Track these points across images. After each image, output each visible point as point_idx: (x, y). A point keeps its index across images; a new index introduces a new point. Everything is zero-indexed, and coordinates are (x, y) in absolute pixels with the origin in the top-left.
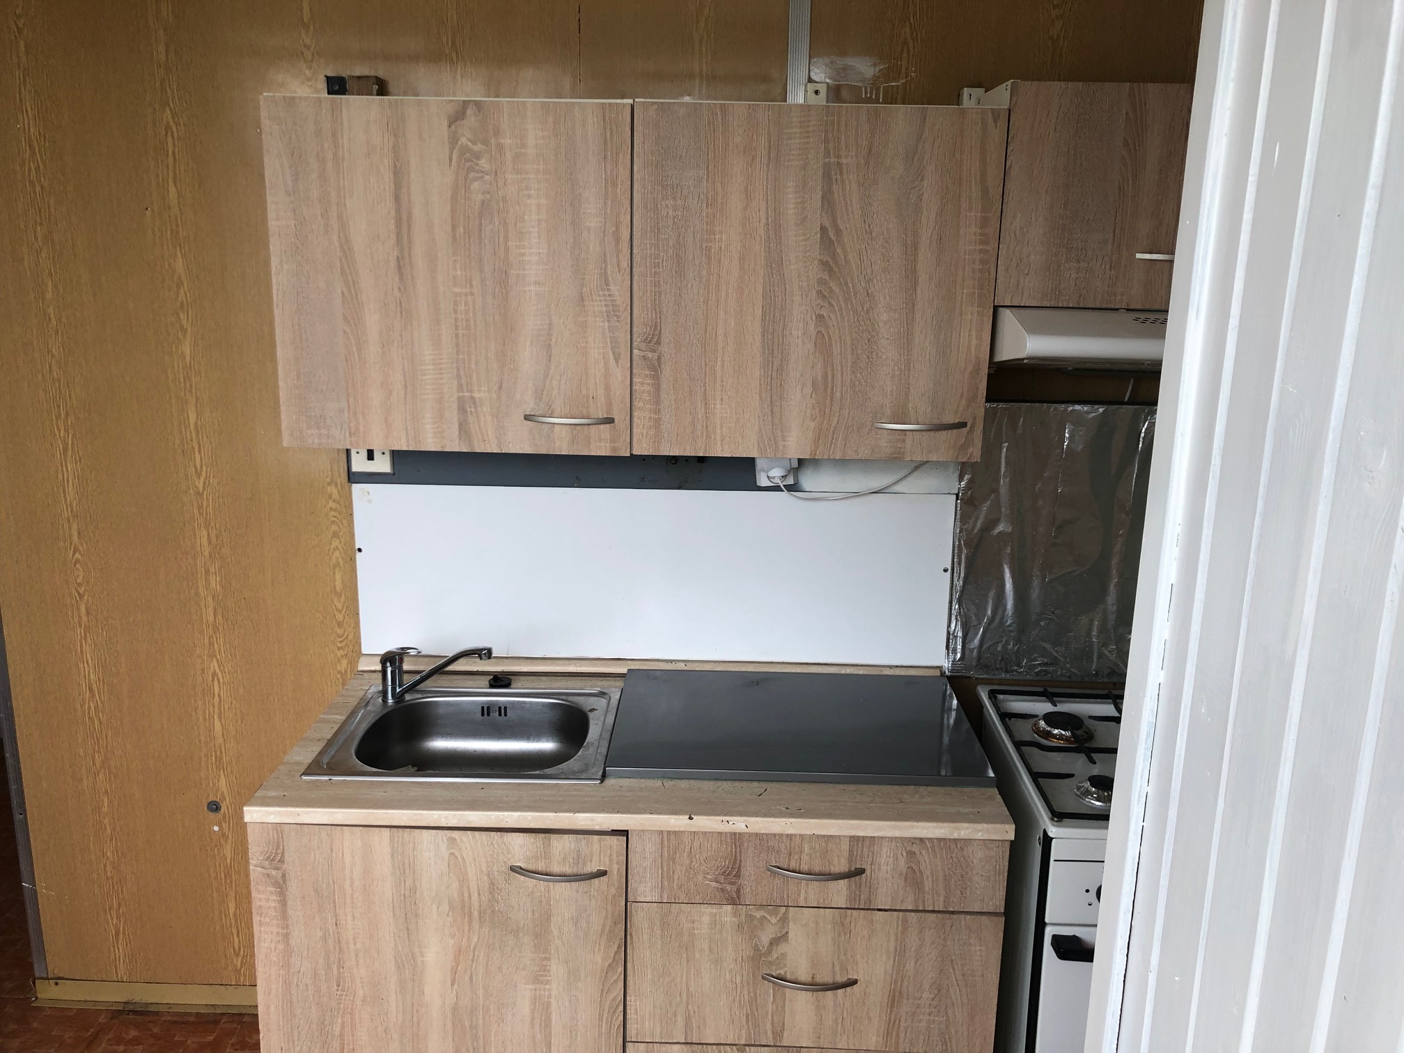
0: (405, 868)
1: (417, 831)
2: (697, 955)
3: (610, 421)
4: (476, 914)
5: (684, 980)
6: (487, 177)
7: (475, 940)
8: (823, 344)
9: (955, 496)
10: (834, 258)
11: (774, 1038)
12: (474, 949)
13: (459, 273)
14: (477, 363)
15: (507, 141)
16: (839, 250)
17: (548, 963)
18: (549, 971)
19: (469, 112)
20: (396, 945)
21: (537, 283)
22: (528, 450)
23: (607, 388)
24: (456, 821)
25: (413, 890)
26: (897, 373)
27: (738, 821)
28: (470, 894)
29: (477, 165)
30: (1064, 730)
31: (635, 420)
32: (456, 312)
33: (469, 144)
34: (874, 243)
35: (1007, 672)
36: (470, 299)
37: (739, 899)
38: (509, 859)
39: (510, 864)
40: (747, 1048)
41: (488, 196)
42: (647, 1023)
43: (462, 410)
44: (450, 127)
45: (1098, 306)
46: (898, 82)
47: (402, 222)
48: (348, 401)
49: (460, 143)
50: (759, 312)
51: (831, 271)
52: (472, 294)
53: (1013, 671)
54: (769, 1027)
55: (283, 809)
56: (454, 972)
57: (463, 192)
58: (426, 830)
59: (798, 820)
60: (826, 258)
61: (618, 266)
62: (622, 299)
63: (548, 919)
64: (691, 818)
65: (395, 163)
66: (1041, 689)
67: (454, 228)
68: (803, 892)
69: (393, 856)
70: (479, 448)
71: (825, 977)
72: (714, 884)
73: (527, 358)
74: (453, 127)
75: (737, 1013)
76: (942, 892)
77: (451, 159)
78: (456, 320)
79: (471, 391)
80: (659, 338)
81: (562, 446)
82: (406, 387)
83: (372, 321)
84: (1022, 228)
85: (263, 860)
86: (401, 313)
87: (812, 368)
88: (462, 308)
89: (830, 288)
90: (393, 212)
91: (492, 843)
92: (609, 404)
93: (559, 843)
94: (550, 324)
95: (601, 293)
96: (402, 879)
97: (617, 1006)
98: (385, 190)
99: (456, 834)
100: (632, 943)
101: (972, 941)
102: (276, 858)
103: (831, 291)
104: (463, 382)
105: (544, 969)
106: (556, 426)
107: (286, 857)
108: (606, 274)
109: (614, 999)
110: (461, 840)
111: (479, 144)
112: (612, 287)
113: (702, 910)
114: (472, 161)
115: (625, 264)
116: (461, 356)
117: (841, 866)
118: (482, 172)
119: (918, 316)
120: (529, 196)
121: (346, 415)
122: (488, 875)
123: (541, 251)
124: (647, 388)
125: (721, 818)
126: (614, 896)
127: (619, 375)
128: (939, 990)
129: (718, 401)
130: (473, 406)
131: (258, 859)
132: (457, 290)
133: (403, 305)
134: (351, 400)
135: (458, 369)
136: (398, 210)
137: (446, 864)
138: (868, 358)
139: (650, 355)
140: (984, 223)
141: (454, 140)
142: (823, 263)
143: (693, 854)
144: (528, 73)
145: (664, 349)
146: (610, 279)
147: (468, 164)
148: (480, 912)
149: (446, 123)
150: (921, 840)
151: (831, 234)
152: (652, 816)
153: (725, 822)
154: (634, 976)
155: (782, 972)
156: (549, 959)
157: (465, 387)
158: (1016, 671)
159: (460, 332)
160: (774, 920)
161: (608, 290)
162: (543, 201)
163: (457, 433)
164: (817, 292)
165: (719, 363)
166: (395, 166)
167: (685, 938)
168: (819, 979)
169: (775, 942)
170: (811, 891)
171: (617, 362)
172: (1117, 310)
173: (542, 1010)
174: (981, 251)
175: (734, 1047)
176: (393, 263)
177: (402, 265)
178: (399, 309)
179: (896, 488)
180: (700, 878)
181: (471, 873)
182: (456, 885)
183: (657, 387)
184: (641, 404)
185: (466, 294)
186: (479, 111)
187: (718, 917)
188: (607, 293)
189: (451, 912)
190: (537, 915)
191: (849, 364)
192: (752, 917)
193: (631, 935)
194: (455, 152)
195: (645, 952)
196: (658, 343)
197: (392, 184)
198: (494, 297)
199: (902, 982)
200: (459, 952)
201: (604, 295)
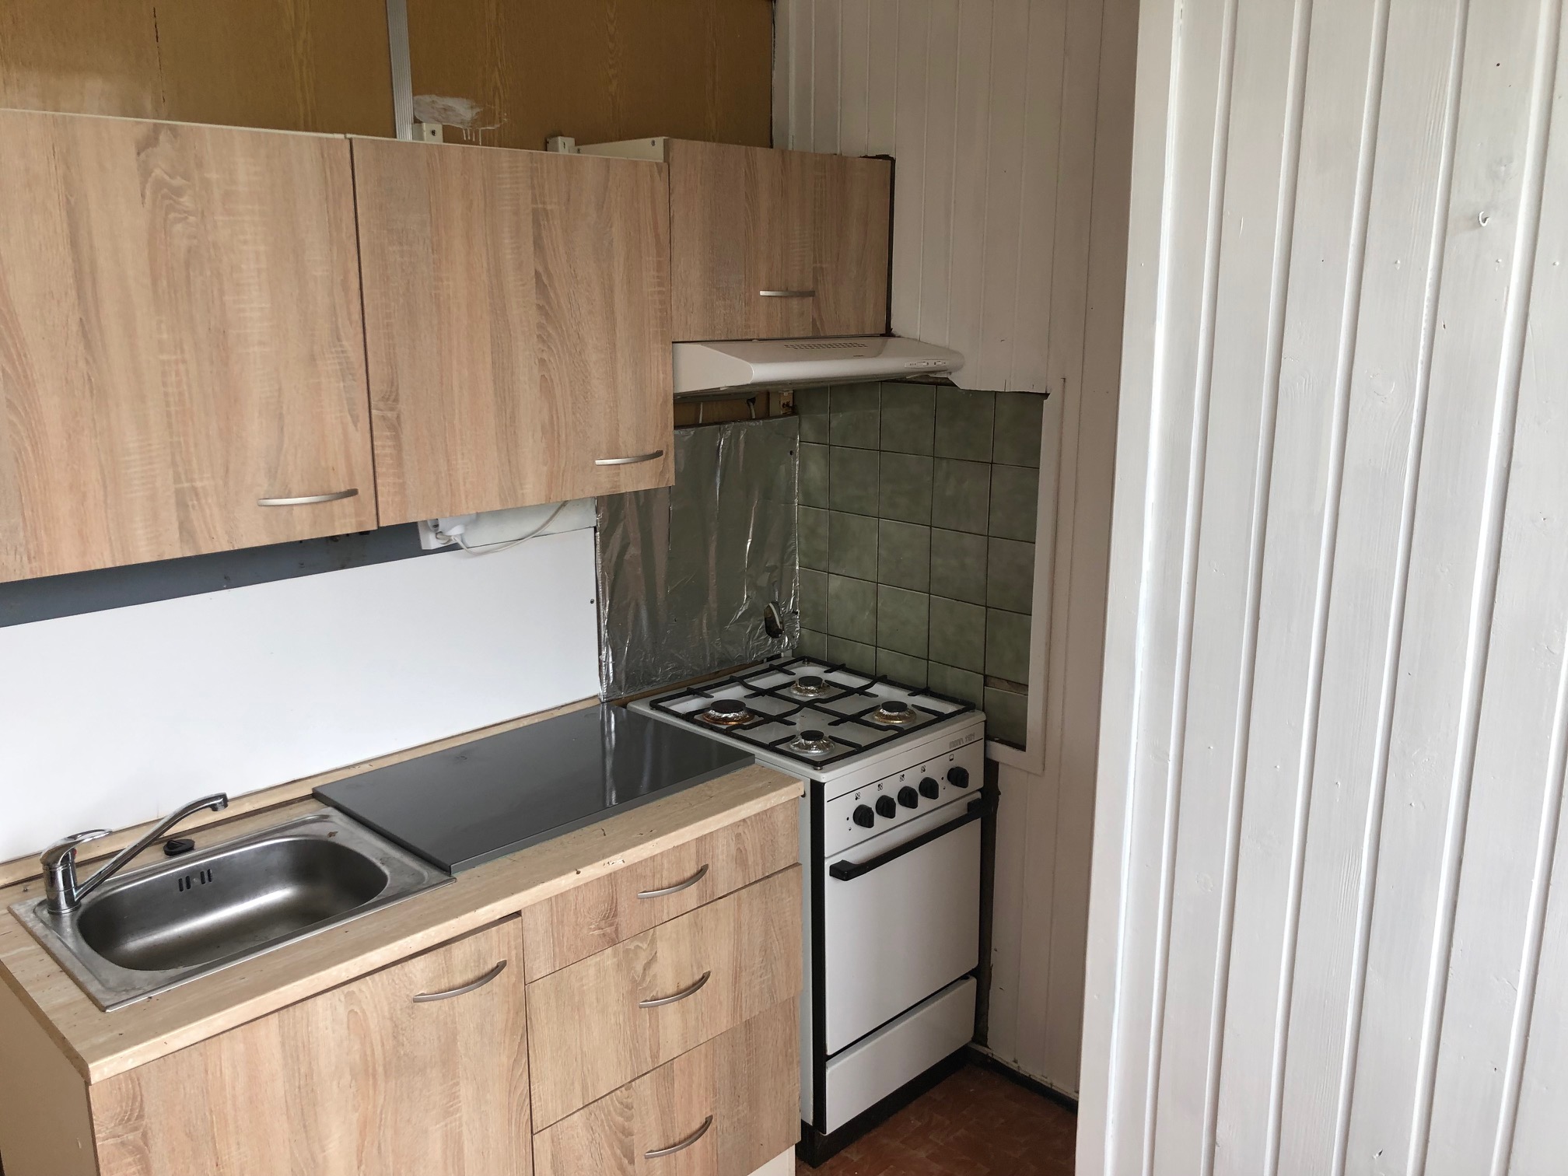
0: (297, 1053)
1: (310, 1001)
2: (588, 1012)
3: (353, 493)
4: (380, 1070)
5: (578, 1043)
6: (192, 219)
7: (381, 1101)
8: (546, 387)
9: (593, 529)
10: (549, 303)
11: (652, 1061)
12: (381, 1113)
13: (165, 336)
14: (196, 445)
15: (213, 176)
16: (552, 294)
17: (458, 1088)
18: (458, 1097)
19: (162, 137)
20: (292, 1154)
21: (261, 343)
22: (263, 540)
23: (348, 457)
24: (358, 969)
25: (309, 1075)
26: (608, 410)
27: (616, 859)
28: (373, 1050)
29: (179, 203)
30: (737, 712)
31: (379, 488)
32: (164, 384)
33: (167, 178)
34: (580, 286)
35: (648, 684)
36: (182, 367)
37: (617, 937)
38: (411, 991)
39: (412, 996)
40: (633, 1083)
41: (195, 242)
42: (550, 1105)
43: (182, 505)
44: (139, 154)
45: (740, 338)
46: (493, 126)
47: (84, 277)
48: (23, 514)
49: (153, 174)
50: (489, 359)
51: (546, 315)
52: (184, 361)
53: (653, 681)
54: (648, 1053)
55: (145, 1044)
56: (360, 1151)
57: (163, 236)
58: (320, 996)
59: (661, 838)
60: (542, 303)
61: (350, 319)
62: (355, 355)
63: (455, 1040)
64: (578, 873)
65: (67, 199)
66: (685, 689)
67: (155, 280)
68: (665, 907)
69: (283, 1044)
70: (206, 549)
71: (687, 982)
72: (596, 932)
73: (256, 433)
74: (143, 155)
75: (623, 1053)
76: (760, 861)
77: (143, 196)
78: (166, 394)
79: (192, 480)
80: (397, 394)
81: (304, 531)
82: (105, 487)
83: (51, 406)
84: (685, 271)
85: (115, 1126)
86: (91, 392)
87: (540, 412)
88: (173, 378)
89: (548, 332)
90: (69, 261)
91: (393, 980)
92: (351, 474)
93: (459, 951)
94: (280, 389)
95: (333, 350)
96: (296, 1068)
97: (524, 1100)
98: (55, 232)
99: (353, 986)
100: (532, 1027)
101: (784, 895)
102: (133, 1115)
103: (549, 335)
104: (181, 469)
105: (454, 1096)
106: (295, 508)
107: (146, 1110)
108: (337, 328)
109: (521, 1094)
110: (360, 990)
111: (179, 178)
112: (344, 343)
113: (589, 963)
114: (171, 198)
115: (357, 317)
116: (176, 439)
117: (691, 870)
118: (185, 212)
119: (619, 355)
120: (245, 242)
121: (22, 534)
122: (391, 1019)
123: (264, 305)
124: (388, 451)
125: (602, 862)
126: (514, 984)
127: (359, 439)
128: (766, 951)
129: (459, 456)
130: (194, 498)
131: (107, 1128)
132: (165, 357)
133: (93, 380)
134: (28, 513)
135: (173, 455)
136: (77, 260)
137: (345, 1026)
138: (585, 399)
139: (389, 414)
140: (659, 268)
141: (145, 172)
142: (540, 308)
143: (578, 909)
144: (95, 85)
145: (403, 406)
146: (342, 334)
147: (167, 202)
148: (385, 1066)
149: (133, 150)
150: (744, 820)
151: (545, 279)
152: (545, 884)
153: (607, 865)
154: (536, 1061)
155: (654, 993)
156: (457, 1084)
157: (183, 477)
158: (655, 681)
159: (173, 409)
160: (645, 946)
161: (341, 346)
162: (262, 248)
163: (178, 535)
164: (538, 337)
165: (457, 416)
166: (68, 202)
167: (577, 999)
168: (683, 986)
169: (647, 966)
170: (673, 903)
171: (356, 426)
172: (751, 340)
173: (454, 1145)
174: (660, 292)
175: (623, 1089)
176: (74, 328)
177: (88, 332)
178: (87, 387)
179: (548, 530)
180: (585, 931)
181: (373, 1024)
182: (357, 1047)
183: (398, 447)
184: (384, 470)
185: (176, 362)
186: (175, 137)
187: (601, 965)
188: (340, 349)
189: (353, 1081)
190: (443, 1040)
191: (570, 405)
192: (627, 951)
193: (531, 1019)
194: (148, 186)
195: (545, 1031)
196: (396, 400)
197: (65, 225)
198: (212, 363)
199: (741, 956)
200: (364, 1127)
201: (337, 352)
